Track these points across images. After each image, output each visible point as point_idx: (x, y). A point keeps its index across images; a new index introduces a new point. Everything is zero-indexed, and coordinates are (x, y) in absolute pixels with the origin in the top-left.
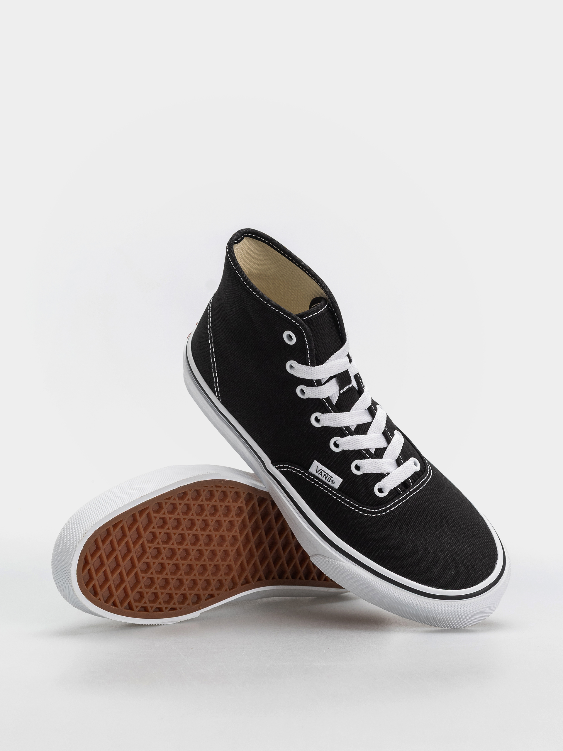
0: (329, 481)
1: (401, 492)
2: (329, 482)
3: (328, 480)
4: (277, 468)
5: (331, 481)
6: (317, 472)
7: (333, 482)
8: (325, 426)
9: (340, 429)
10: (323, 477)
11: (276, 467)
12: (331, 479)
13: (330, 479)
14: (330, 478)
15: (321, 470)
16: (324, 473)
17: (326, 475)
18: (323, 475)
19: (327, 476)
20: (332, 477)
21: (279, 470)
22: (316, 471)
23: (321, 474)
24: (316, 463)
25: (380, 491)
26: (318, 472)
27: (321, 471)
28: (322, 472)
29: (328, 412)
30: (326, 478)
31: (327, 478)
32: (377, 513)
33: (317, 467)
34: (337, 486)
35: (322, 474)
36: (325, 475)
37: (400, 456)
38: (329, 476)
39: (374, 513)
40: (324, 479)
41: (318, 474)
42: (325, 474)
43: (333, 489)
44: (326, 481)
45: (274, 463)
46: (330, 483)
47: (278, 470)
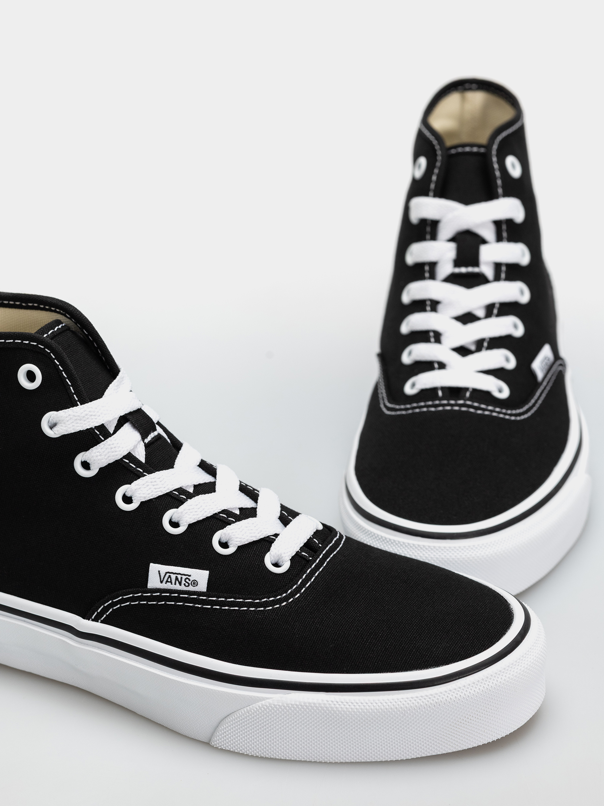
0: (187, 584)
1: (311, 558)
2: (188, 586)
3: (185, 584)
4: (96, 620)
5: (190, 582)
6: (161, 582)
7: (195, 583)
8: (143, 501)
9: (169, 495)
10: (175, 584)
11: (93, 618)
12: (189, 580)
13: (187, 580)
14: (187, 578)
15: (166, 573)
16: (173, 577)
17: (179, 576)
18: (173, 581)
19: (181, 578)
20: (190, 576)
21: (100, 621)
22: (161, 580)
23: (169, 580)
24: (155, 569)
25: (276, 565)
26: (163, 580)
27: (168, 574)
28: (170, 577)
29: (138, 476)
30: (180, 584)
31: (183, 582)
32: (286, 599)
33: (159, 571)
34: (202, 587)
35: (171, 579)
36: (177, 579)
37: (283, 512)
38: (184, 577)
39: (280, 601)
40: (177, 587)
41: (166, 583)
42: (176, 577)
43: (200, 594)
44: (183, 588)
45: (86, 616)
46: (191, 588)
47: (98, 622)
